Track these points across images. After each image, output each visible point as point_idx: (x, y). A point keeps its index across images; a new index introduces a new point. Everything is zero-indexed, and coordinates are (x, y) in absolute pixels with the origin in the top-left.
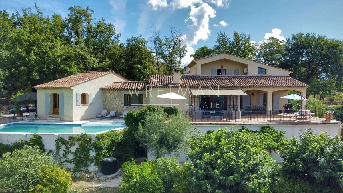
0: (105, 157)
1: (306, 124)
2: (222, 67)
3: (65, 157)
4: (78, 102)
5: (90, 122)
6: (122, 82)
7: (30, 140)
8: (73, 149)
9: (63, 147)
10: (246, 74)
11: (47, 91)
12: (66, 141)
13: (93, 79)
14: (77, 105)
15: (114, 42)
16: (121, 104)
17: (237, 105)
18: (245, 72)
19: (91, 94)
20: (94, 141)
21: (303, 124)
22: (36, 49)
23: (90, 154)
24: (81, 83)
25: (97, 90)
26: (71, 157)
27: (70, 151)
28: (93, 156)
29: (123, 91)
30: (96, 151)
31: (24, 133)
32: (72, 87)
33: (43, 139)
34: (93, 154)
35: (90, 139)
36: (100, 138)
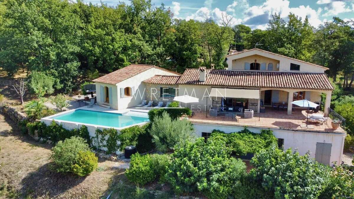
0: (127, 145)
1: (307, 131)
2: (256, 61)
3: (102, 143)
4: (121, 95)
5: (131, 111)
6: (160, 76)
7: (81, 129)
8: (107, 138)
9: (100, 136)
10: (278, 69)
11: (102, 85)
12: (101, 131)
13: (135, 75)
14: (121, 97)
15: (170, 27)
16: (158, 96)
17: (257, 103)
18: (277, 67)
19: (134, 87)
20: (119, 134)
21: (305, 131)
22: (99, 43)
23: (116, 143)
24: (124, 80)
25: (139, 83)
26: (105, 143)
27: (105, 139)
28: (119, 144)
29: (159, 85)
30: (120, 141)
31: (77, 124)
32: (116, 83)
33: (88, 129)
34: (119, 143)
35: (116, 133)
36: (124, 132)
